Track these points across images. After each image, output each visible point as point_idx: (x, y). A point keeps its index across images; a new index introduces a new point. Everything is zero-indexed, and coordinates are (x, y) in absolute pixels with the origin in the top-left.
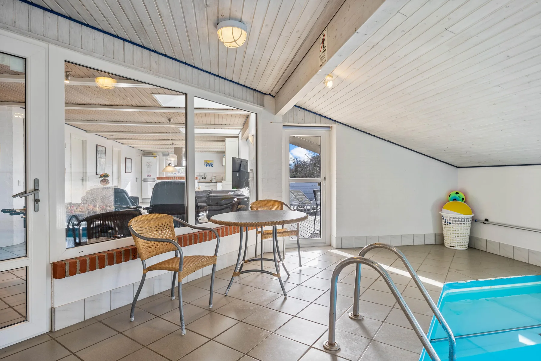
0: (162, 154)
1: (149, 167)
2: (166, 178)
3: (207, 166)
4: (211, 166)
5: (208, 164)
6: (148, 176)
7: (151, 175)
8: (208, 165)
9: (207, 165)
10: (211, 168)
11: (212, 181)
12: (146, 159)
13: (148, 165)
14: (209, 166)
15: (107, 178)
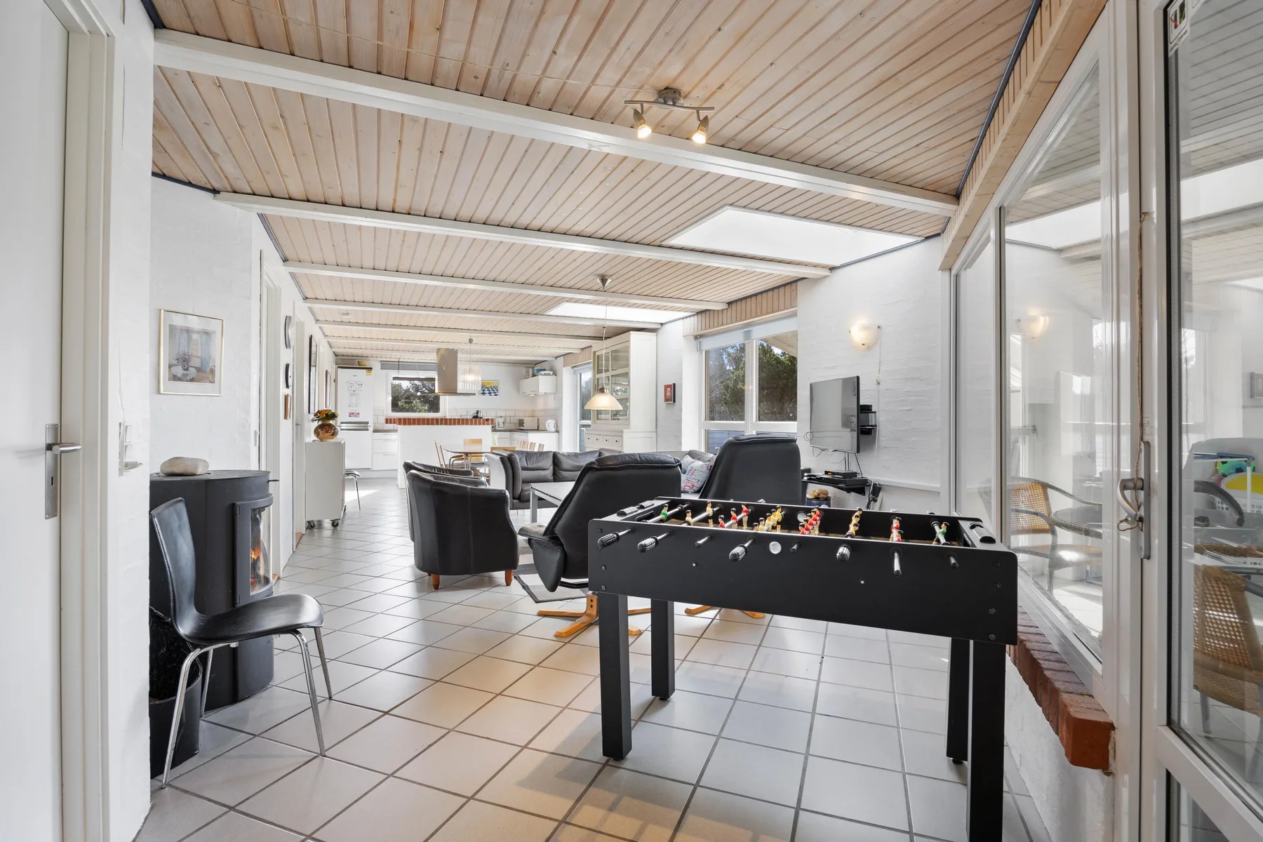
0: (379, 364)
1: (353, 393)
2: (397, 422)
3: (484, 394)
4: (493, 394)
5: (486, 389)
6: (351, 415)
7: (358, 414)
8: (487, 392)
9: (484, 390)
10: (493, 397)
11: (497, 428)
12: (345, 374)
13: (354, 388)
14: (490, 393)
15: (331, 422)
